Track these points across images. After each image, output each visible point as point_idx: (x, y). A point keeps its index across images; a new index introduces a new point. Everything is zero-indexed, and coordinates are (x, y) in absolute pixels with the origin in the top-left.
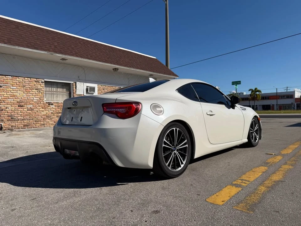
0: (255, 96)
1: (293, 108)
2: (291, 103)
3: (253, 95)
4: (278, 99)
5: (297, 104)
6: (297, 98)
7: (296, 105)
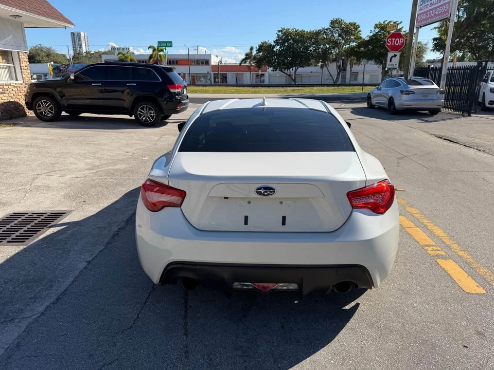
0: (159, 58)
1: (209, 79)
2: (206, 73)
3: (155, 55)
4: (191, 65)
5: (214, 74)
6: (214, 65)
7: (212, 75)
